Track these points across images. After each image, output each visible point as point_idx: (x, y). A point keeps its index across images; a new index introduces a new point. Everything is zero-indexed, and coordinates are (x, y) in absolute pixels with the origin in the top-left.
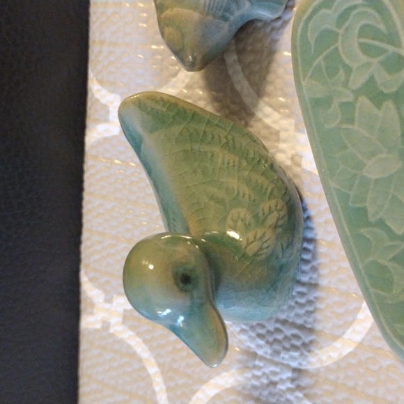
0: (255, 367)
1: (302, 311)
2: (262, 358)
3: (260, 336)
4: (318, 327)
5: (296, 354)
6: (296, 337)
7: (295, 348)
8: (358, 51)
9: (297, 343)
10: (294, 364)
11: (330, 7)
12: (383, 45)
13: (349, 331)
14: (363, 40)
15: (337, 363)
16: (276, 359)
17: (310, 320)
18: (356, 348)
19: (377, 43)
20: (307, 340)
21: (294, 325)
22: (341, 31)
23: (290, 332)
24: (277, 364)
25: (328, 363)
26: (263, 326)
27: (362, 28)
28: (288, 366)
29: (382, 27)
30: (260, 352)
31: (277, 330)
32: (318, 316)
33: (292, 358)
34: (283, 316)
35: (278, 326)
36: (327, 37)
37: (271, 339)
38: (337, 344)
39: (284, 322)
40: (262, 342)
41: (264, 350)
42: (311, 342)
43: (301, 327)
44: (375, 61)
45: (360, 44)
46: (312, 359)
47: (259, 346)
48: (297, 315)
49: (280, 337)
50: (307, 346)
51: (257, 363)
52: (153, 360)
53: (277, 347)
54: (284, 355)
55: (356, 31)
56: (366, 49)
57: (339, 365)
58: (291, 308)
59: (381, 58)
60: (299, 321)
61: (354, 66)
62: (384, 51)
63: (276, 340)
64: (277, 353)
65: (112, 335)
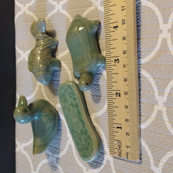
0: (50, 158)
1: (57, 145)
2: (51, 156)
3: (50, 151)
4: (60, 148)
5: (56, 154)
6: (56, 151)
7: (56, 153)
8: (69, 97)
9: (57, 152)
10: (56, 157)
11: (63, 89)
12: (72, 96)
13: (65, 149)
14: (69, 95)
15: (63, 156)
16: (53, 156)
17: (59, 147)
18: (66, 152)
19: (72, 95)
20: (58, 151)
21: (56, 148)
22: (65, 93)
23: (55, 150)
24: (53, 157)
25: (61, 156)
26: (50, 149)
27: (69, 92)
28: (55, 157)
29: (72, 92)
30: (50, 155)
31: (53, 149)
32: (60, 146)
33: (56, 155)
34: (54, 146)
35: (53, 148)
36: (63, 95)
37: (52, 151)
38: (63, 152)
39: (54, 148)
40: (50, 152)
41: (51, 154)
42: (59, 151)
43: (57, 148)
44: (71, 99)
45: (69, 96)
46: (59, 155)
47: (50, 153)
48: (56, 146)
49: (54, 151)
50: (58, 153)
51: (50, 157)
52: (30, 158)
53: (53, 153)
54: (55, 155)
55: (68, 93)
56: (70, 97)
57: (64, 156)
58: (55, 144)
59: (73, 98)
60: (57, 147)
61: (68, 100)
62: (73, 97)
63: (53, 152)
64: (53, 154)
65: (22, 153)
